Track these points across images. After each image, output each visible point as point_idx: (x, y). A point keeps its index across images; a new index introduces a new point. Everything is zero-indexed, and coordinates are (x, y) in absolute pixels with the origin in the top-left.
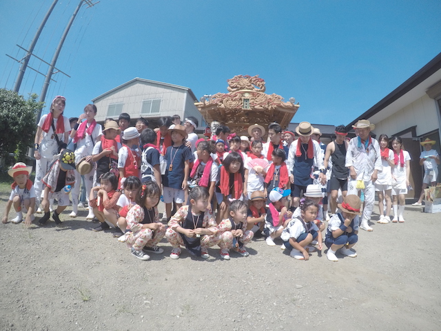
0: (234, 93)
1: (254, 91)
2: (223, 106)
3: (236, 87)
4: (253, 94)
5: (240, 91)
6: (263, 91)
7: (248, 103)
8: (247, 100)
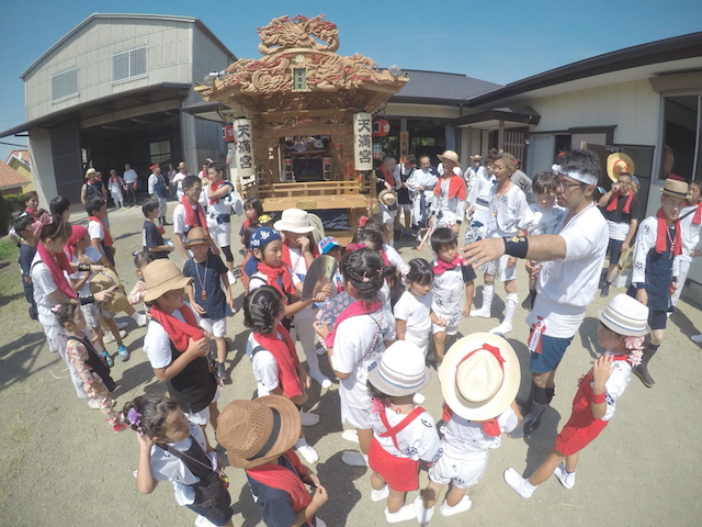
0: (274, 57)
1: (314, 50)
2: (252, 87)
3: (277, 43)
4: (313, 56)
5: (286, 51)
6: (333, 50)
7: (304, 76)
8: (301, 71)
